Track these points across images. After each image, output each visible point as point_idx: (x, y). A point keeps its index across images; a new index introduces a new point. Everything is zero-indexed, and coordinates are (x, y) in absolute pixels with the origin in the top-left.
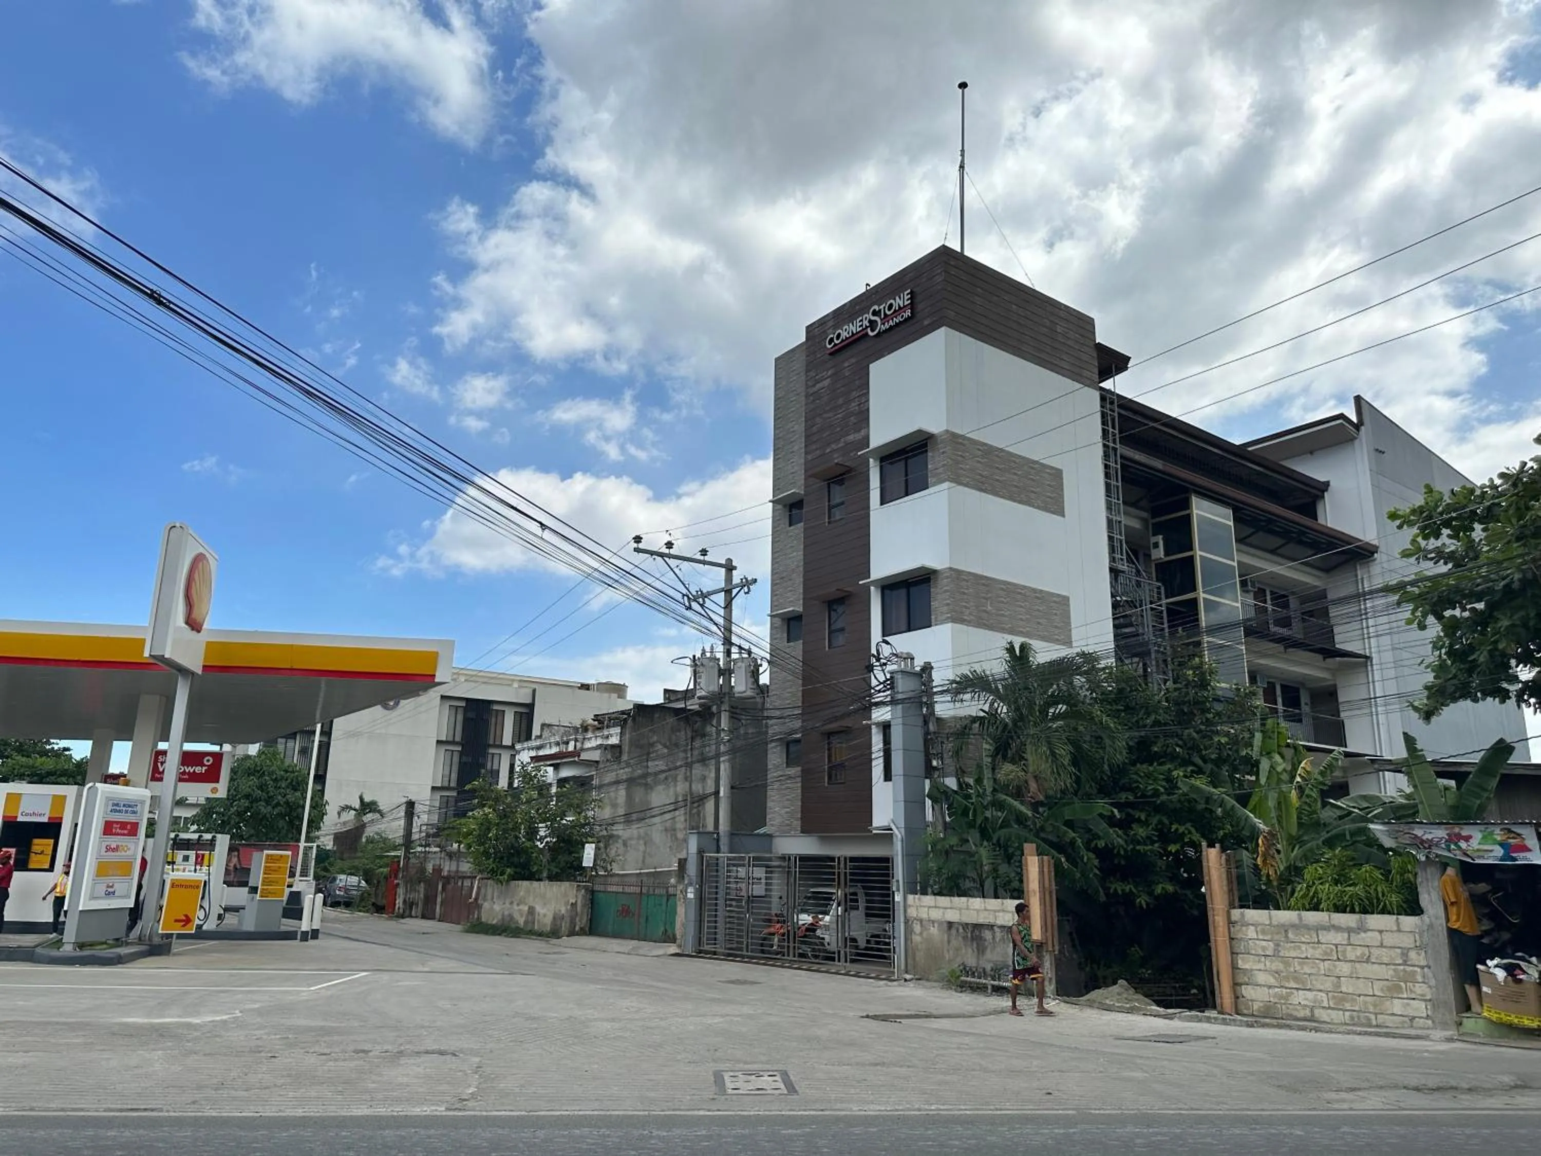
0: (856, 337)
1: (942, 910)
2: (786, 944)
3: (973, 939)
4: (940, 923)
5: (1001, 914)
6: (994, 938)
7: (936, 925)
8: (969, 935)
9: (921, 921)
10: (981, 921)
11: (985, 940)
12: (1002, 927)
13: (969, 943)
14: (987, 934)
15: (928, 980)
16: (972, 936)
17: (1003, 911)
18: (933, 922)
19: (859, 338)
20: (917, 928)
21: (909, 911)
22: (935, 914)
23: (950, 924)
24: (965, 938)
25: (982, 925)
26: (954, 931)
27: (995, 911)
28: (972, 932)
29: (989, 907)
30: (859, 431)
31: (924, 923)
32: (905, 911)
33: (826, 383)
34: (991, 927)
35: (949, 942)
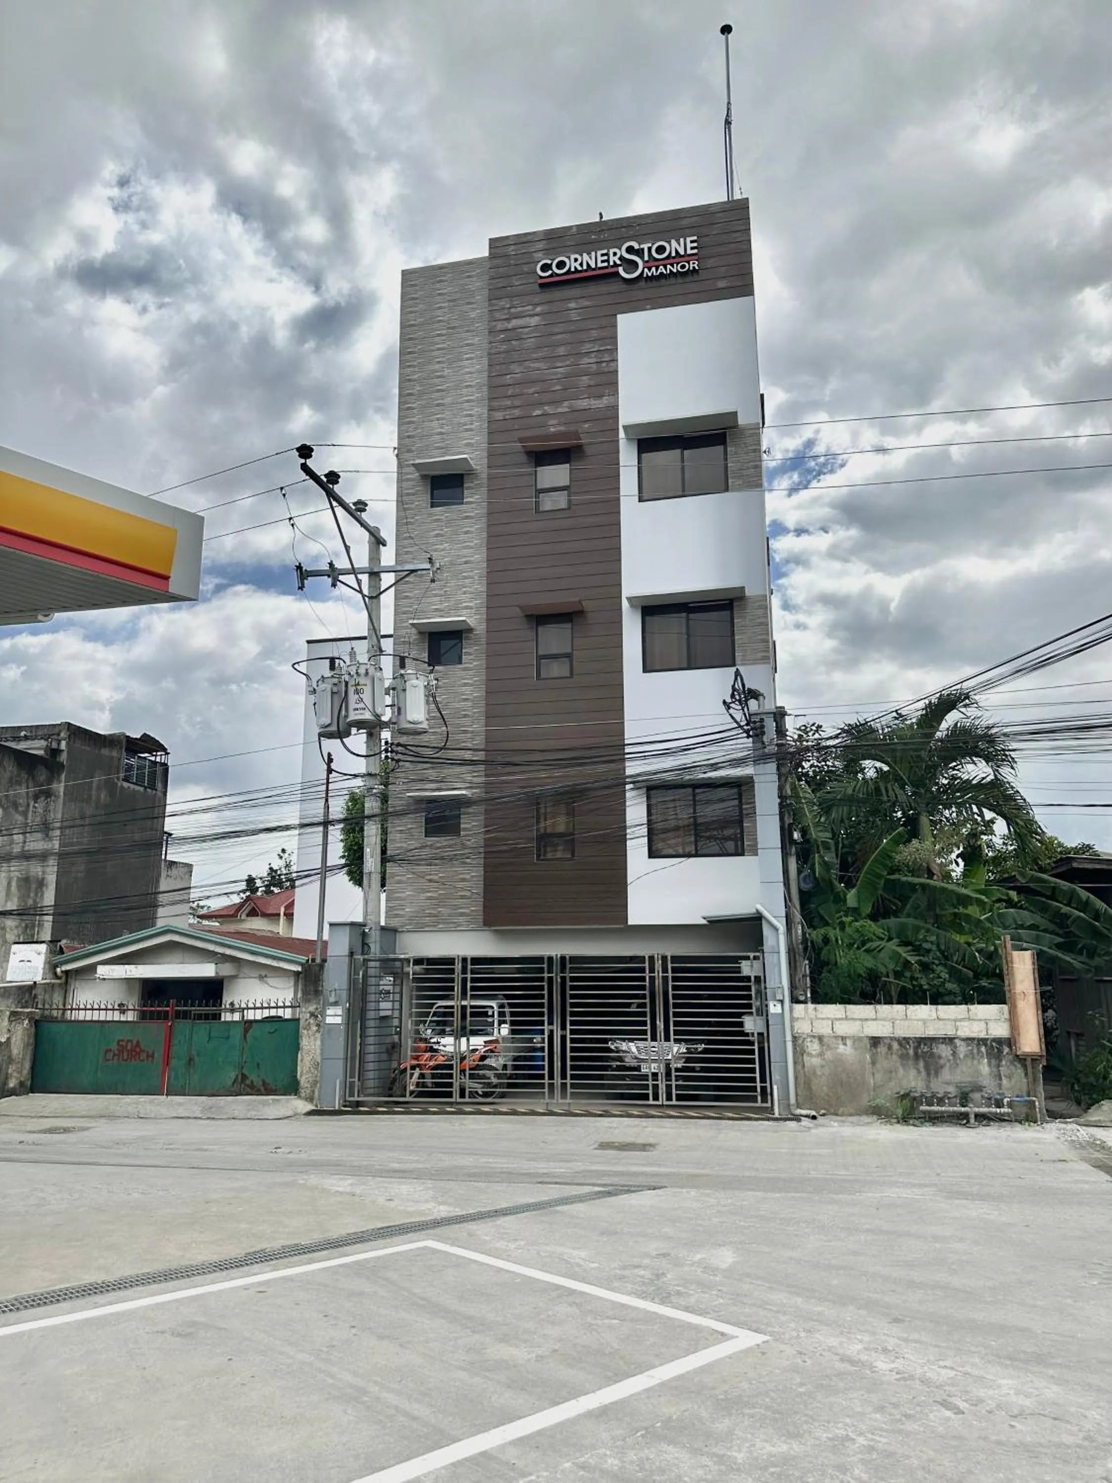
0: (594, 273)
1: (858, 1023)
2: (546, 1081)
3: (917, 1056)
4: (857, 1040)
5: (966, 1023)
6: (954, 1054)
7: (849, 1042)
8: (911, 1052)
9: (820, 1038)
10: (931, 1032)
11: (940, 1057)
12: (969, 1040)
13: (911, 1062)
14: (944, 1051)
15: (837, 1115)
16: (916, 1054)
17: (969, 1019)
18: (843, 1039)
19: (608, 275)
20: (813, 1047)
21: (797, 1025)
22: (843, 1029)
23: (875, 1041)
24: (904, 1057)
25: (933, 1040)
26: (882, 1049)
27: (956, 1020)
28: (916, 1049)
29: (942, 1016)
30: (600, 397)
31: (825, 1040)
32: (792, 1027)
33: (534, 321)
34: (949, 1040)
35: (873, 1063)
